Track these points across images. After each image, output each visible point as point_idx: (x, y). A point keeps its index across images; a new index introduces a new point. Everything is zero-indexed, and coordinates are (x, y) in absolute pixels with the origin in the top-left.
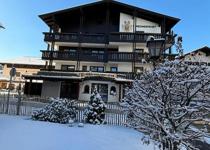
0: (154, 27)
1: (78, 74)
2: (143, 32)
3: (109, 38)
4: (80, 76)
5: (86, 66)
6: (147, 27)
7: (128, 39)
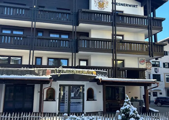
0: (136, 6)
1: (36, 72)
2: (122, 12)
3: (80, 17)
4: (41, 73)
5: (41, 58)
6: (127, 5)
7: (104, 20)
